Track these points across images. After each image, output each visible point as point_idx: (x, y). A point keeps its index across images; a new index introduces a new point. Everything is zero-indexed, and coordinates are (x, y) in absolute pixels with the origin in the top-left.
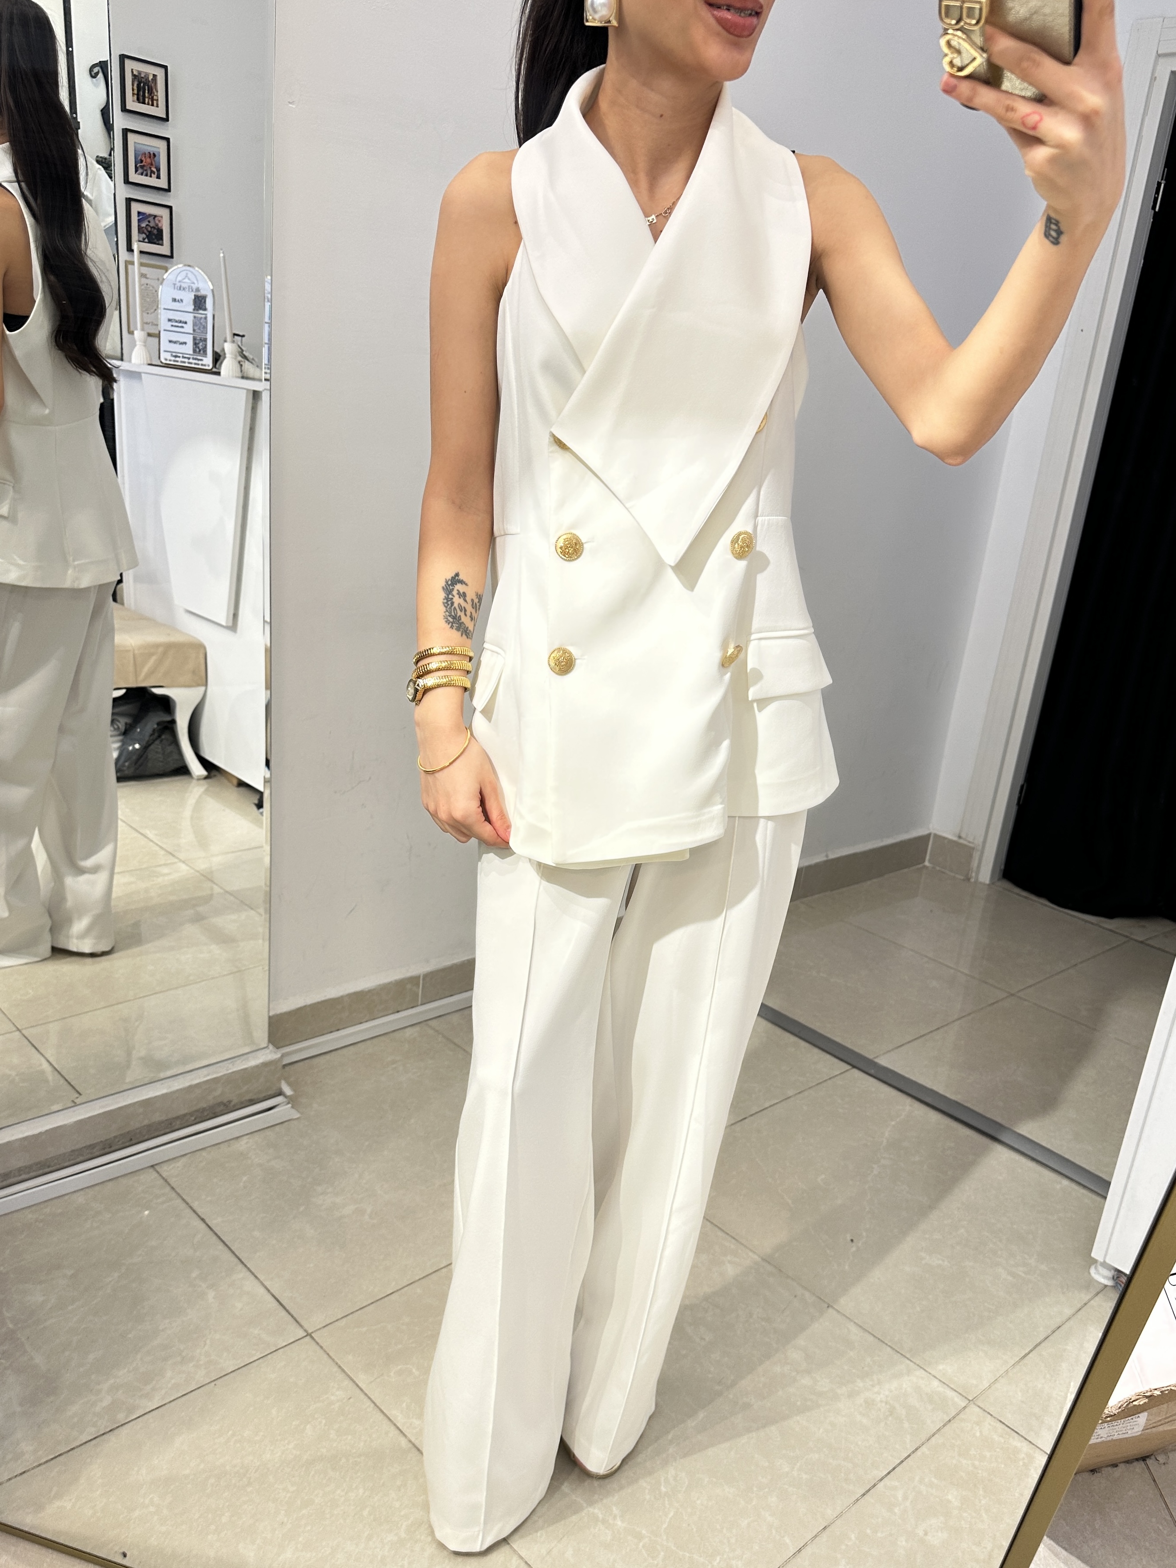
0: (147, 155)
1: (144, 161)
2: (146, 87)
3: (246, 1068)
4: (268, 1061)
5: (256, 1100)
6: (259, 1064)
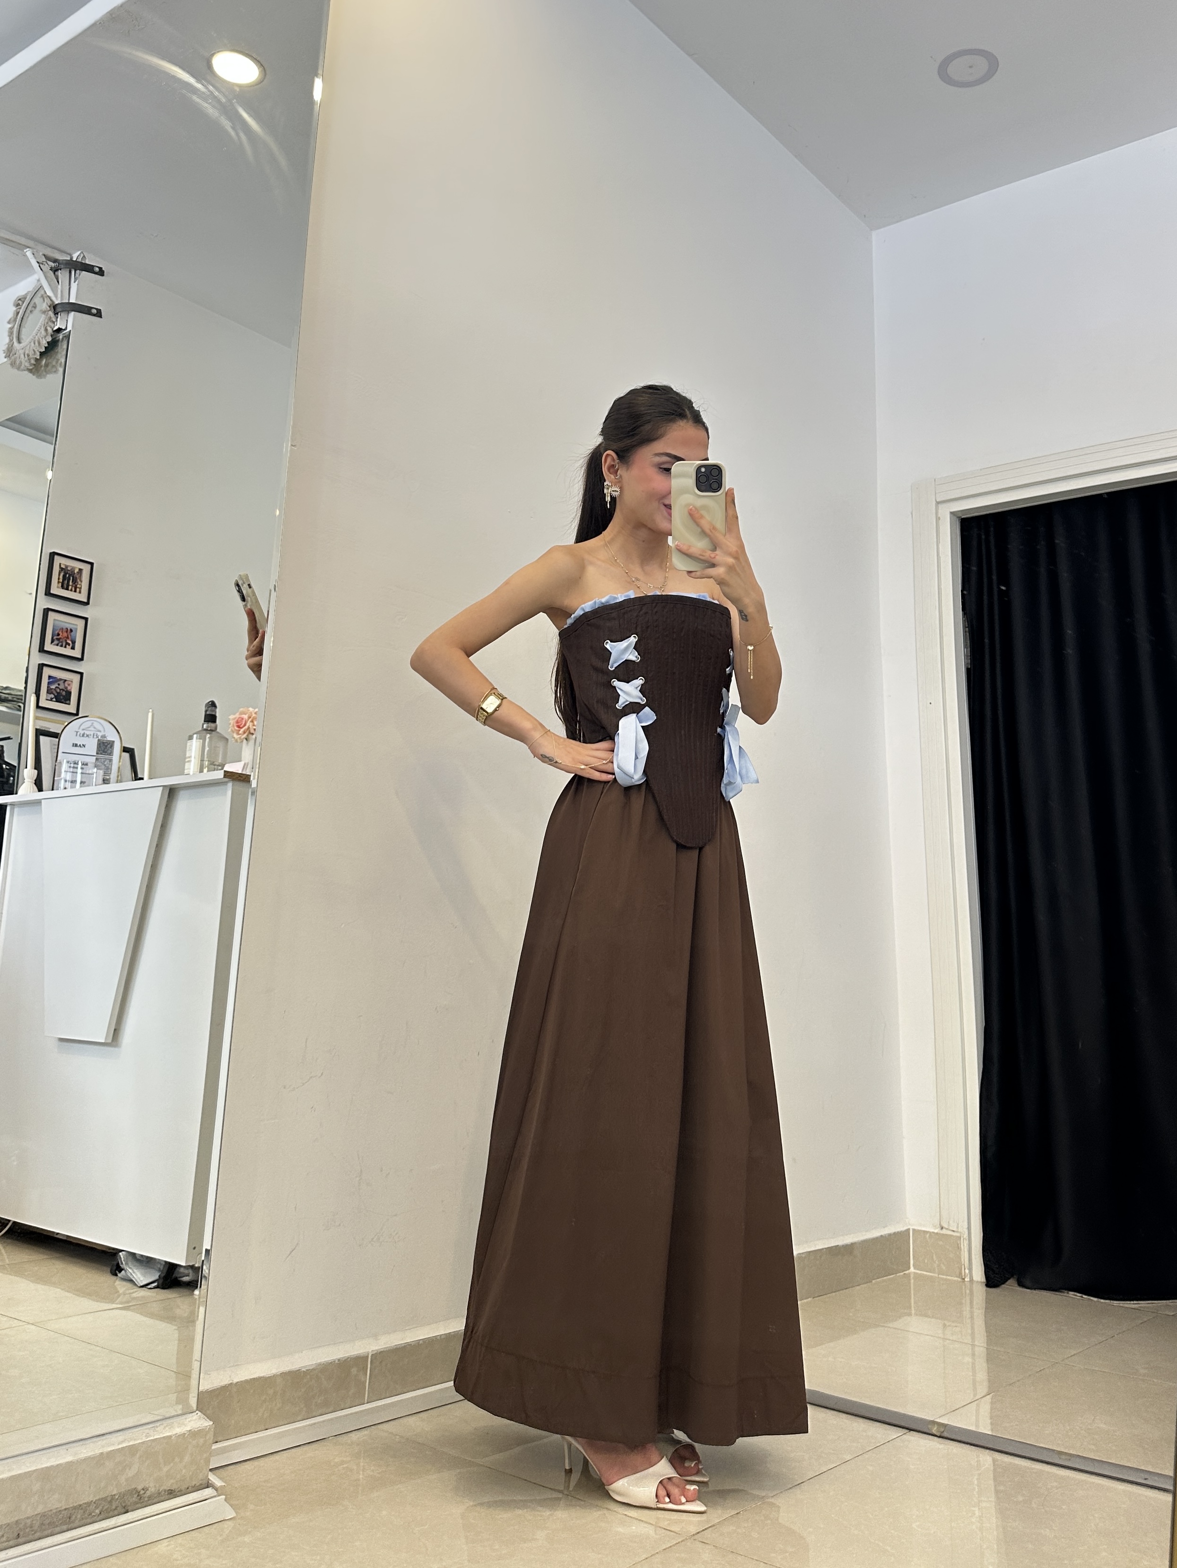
0: (64, 630)
1: (61, 635)
2: (71, 578)
3: (170, 1437)
4: (196, 1430)
5: (178, 1492)
6: (186, 1432)
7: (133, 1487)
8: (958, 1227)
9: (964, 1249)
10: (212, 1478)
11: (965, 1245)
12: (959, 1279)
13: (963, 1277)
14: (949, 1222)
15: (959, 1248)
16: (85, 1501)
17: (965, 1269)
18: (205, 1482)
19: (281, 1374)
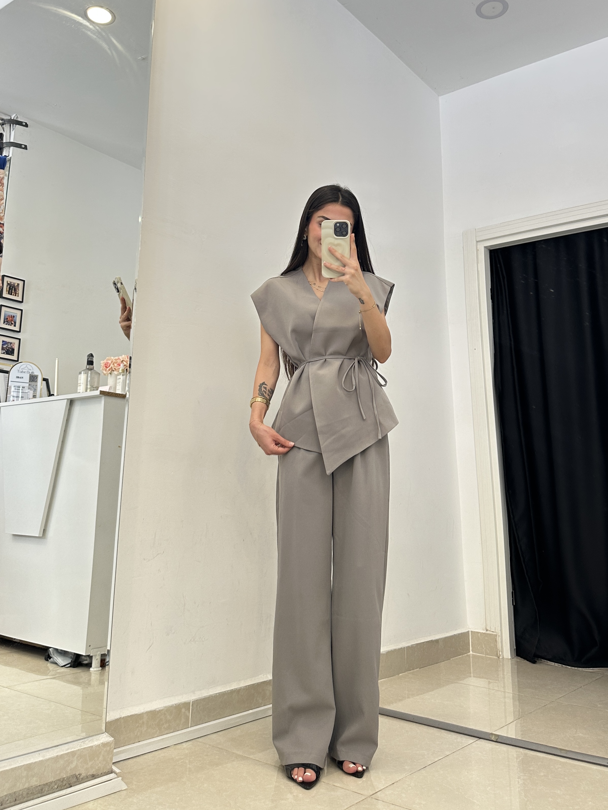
0: (10, 316)
1: (9, 319)
2: (13, 289)
3: (92, 747)
4: (105, 743)
5: (97, 775)
6: (100, 744)
7: (74, 773)
8: (495, 630)
9: (499, 641)
10: (114, 768)
11: (499, 639)
12: (496, 658)
13: (499, 656)
14: (490, 627)
15: (496, 641)
16: (49, 781)
17: (499, 652)
18: (110, 770)
19: (146, 712)
